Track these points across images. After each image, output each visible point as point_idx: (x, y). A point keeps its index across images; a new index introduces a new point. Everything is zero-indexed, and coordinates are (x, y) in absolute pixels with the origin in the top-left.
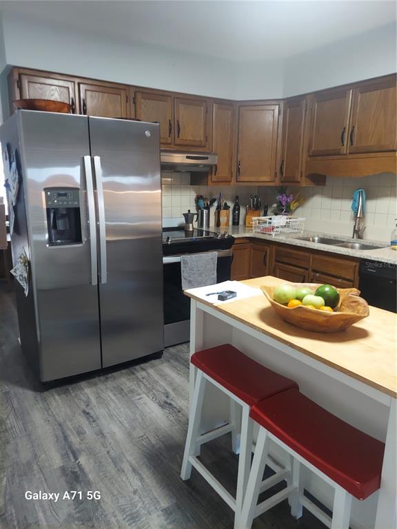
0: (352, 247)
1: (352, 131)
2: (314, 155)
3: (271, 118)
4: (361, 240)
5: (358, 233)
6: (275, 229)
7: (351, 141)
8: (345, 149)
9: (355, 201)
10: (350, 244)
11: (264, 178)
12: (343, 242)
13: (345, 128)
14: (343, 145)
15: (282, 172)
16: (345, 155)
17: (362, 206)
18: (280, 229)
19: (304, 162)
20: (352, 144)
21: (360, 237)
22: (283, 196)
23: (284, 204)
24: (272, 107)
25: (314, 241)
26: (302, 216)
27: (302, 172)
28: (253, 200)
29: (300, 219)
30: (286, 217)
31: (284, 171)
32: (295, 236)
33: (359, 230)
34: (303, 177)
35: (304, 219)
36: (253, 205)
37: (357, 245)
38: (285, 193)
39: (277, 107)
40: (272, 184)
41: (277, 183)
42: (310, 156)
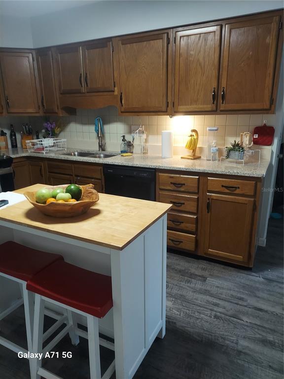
0: (100, 157)
1: (86, 77)
2: (63, 93)
3: (27, 63)
4: (104, 152)
5: (102, 147)
6: (45, 149)
7: (87, 84)
8: (83, 90)
9: (96, 125)
10: (98, 155)
11: (30, 110)
12: (93, 154)
13: (81, 74)
14: (82, 86)
15: (43, 106)
16: (84, 93)
17: (101, 129)
18: (48, 149)
19: (58, 98)
20: (87, 86)
21: (103, 150)
22: (48, 124)
23: (49, 129)
24: (27, 55)
25: (75, 155)
26: (65, 138)
27: (58, 106)
28: (26, 127)
29: (63, 140)
30: (52, 139)
31: (45, 104)
32: (61, 152)
33: (102, 145)
34: (60, 109)
35: (66, 140)
36: (27, 132)
37: (102, 155)
38: (49, 121)
39: (31, 55)
40: (37, 115)
41: (41, 114)
42: (61, 94)
